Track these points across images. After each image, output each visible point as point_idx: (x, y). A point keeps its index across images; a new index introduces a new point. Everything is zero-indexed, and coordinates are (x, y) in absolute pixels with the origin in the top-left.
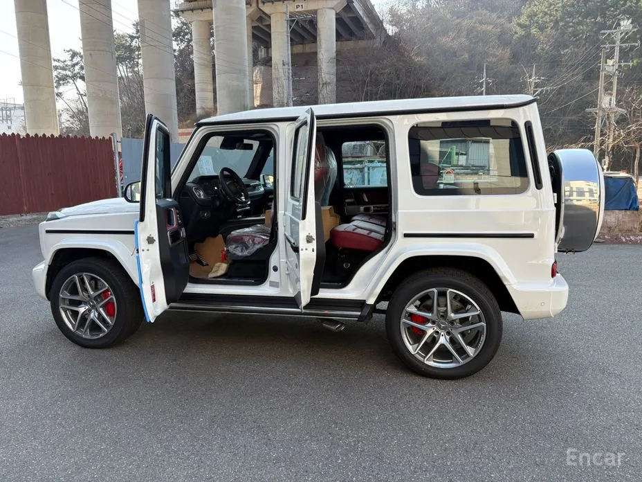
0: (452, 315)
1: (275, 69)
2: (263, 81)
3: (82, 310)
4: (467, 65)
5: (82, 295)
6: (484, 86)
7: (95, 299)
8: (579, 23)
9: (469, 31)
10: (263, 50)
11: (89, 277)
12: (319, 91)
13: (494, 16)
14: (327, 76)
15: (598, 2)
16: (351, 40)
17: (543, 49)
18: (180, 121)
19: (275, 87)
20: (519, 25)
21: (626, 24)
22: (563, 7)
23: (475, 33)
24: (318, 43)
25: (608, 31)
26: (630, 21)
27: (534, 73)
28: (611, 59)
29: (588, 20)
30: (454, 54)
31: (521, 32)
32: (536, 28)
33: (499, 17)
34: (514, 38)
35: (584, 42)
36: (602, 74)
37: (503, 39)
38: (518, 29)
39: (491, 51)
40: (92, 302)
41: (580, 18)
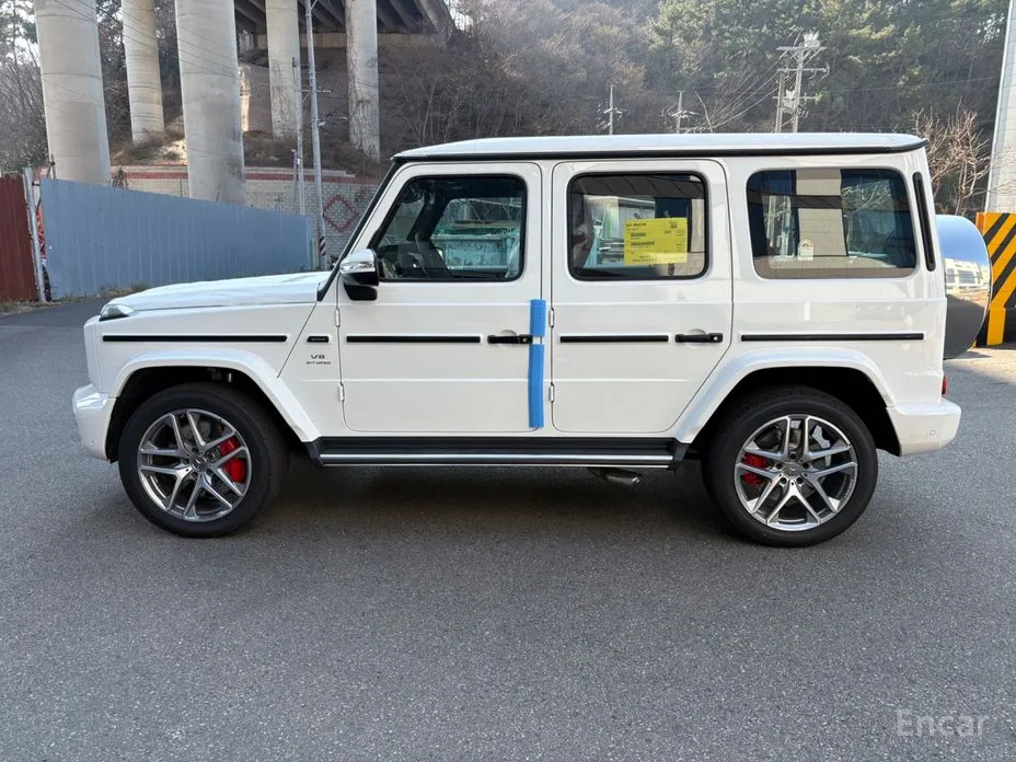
0: (810, 454)
1: (275, 71)
2: (253, 91)
3: (181, 473)
4: (582, 86)
5: (182, 447)
6: (611, 119)
7: (209, 454)
8: (738, 34)
9: (585, 33)
10: (247, 38)
11: (198, 417)
12: (351, 113)
13: (617, 12)
14: (364, 90)
15: (764, 4)
16: (398, 32)
17: (689, 70)
18: (113, 150)
19: (275, 102)
20: (657, 30)
21: (811, 39)
22: (718, 7)
23: (593, 38)
24: (348, 33)
25: (787, 49)
26: (817, 35)
27: (680, 104)
28: (791, 90)
29: (751, 30)
30: (563, 67)
31: (659, 41)
32: (680, 36)
33: (624, 16)
34: (650, 48)
35: (745, 62)
36: (780, 112)
37: (635, 50)
38: (655, 36)
39: (618, 66)
40: (200, 459)
41: (739, 27)
